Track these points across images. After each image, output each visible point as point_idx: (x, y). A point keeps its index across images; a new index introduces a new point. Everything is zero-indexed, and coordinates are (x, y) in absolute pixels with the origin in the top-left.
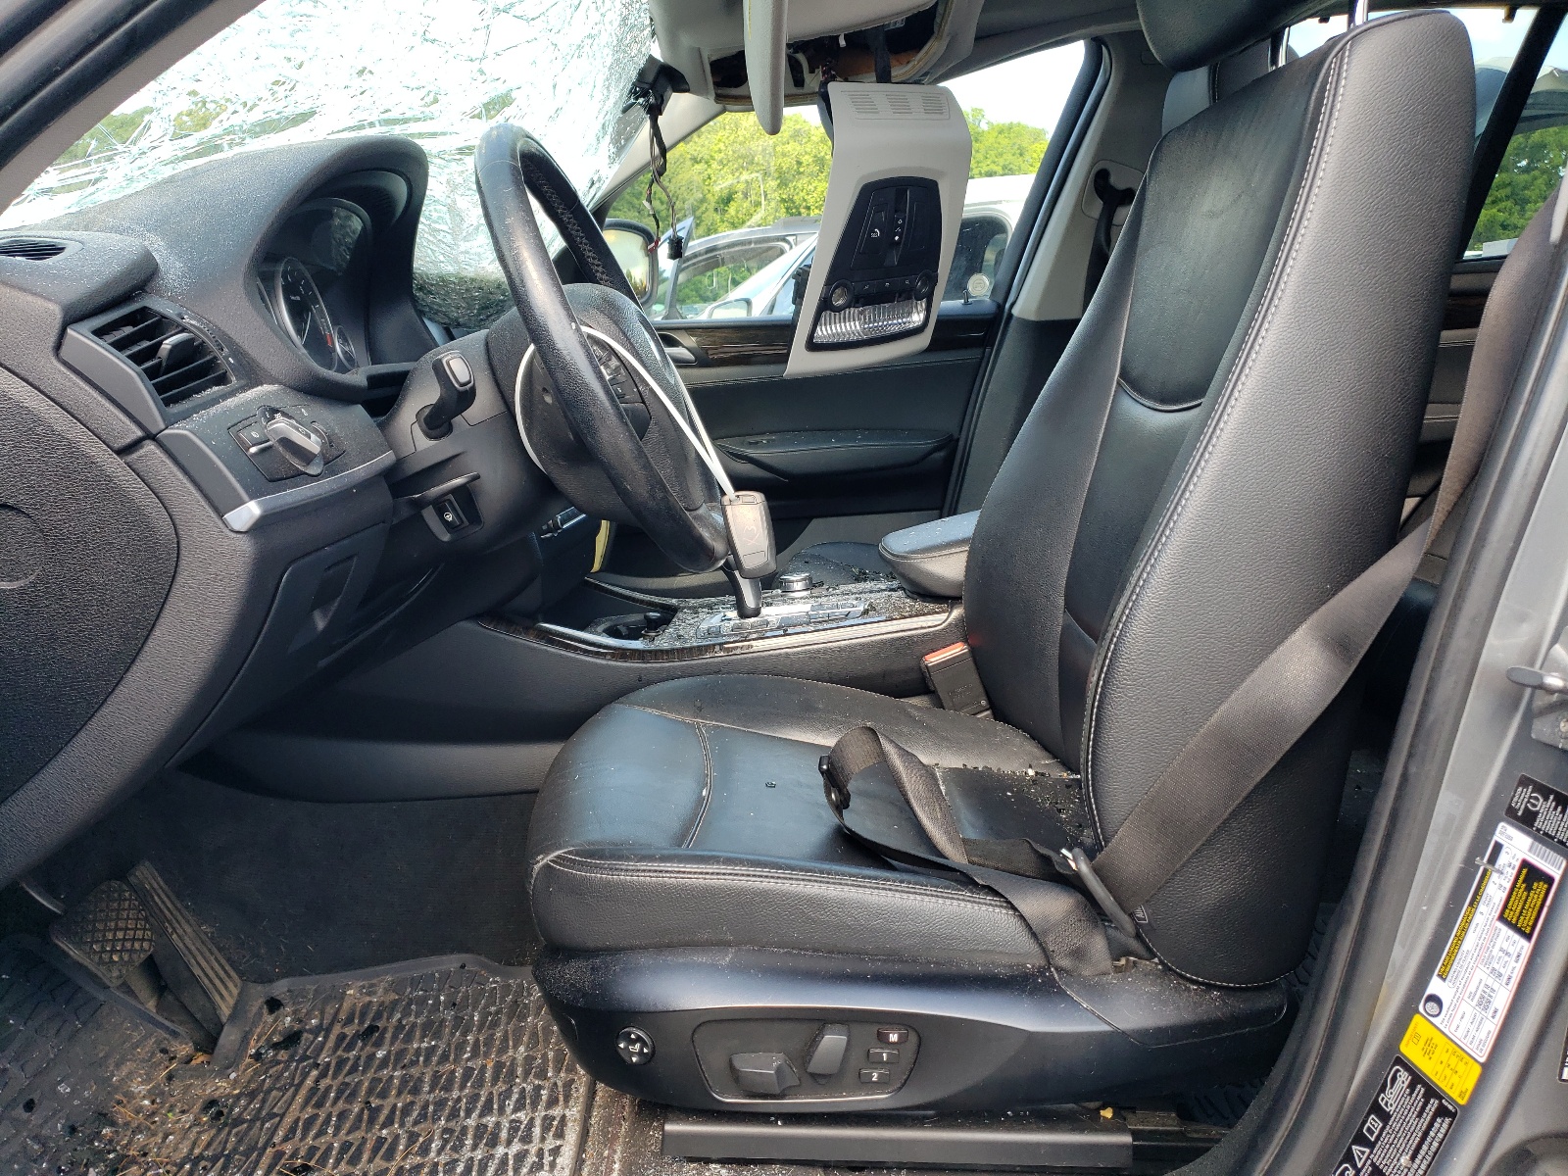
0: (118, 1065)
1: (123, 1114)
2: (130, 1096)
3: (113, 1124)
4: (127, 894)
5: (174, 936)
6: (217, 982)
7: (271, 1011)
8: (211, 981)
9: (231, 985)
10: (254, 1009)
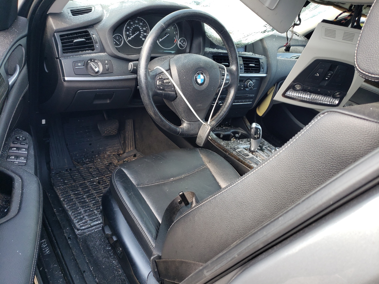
0: (109, 148)
1: (101, 155)
2: (106, 153)
3: (99, 155)
4: (117, 123)
5: (127, 134)
6: (129, 146)
7: (134, 156)
8: (128, 145)
9: (132, 148)
10: (132, 154)
